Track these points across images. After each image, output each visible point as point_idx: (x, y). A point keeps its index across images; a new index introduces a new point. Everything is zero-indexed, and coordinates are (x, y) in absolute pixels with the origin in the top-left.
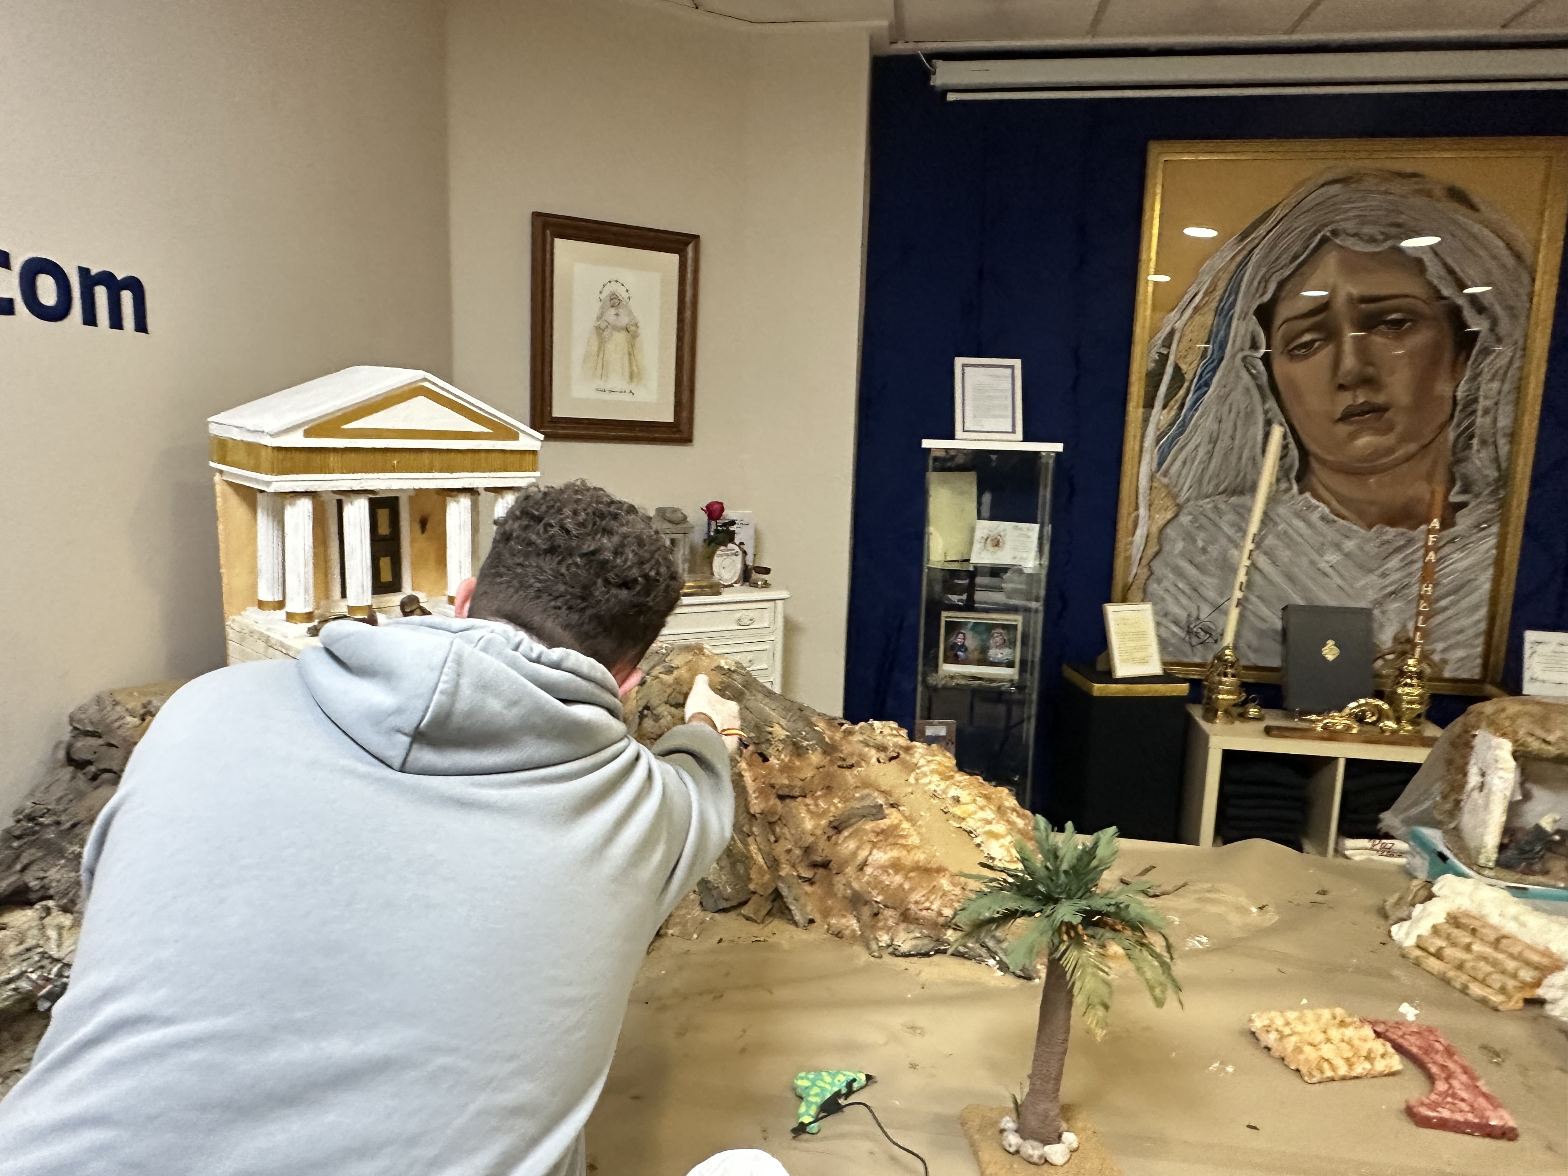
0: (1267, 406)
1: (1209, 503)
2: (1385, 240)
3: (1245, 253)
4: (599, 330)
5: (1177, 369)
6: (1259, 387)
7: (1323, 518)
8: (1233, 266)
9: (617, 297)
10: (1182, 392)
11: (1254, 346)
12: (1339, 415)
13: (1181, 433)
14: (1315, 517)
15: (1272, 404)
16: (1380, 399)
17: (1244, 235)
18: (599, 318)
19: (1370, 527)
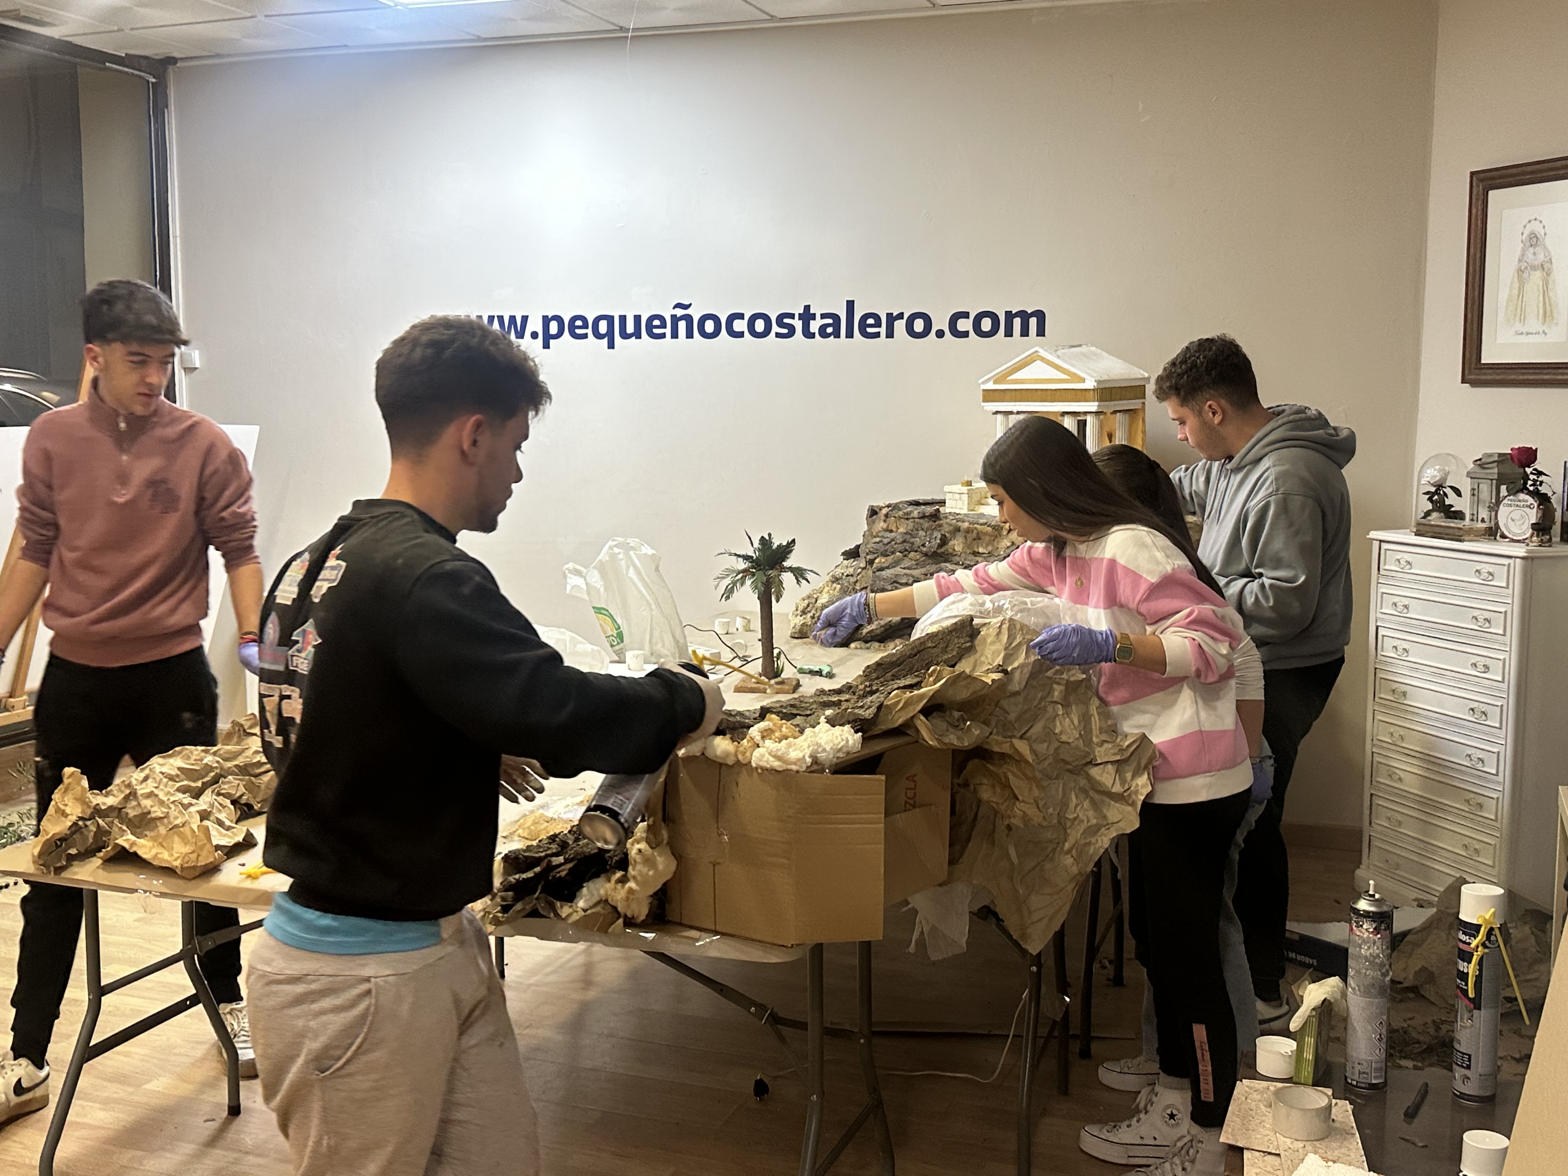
9: (1536, 236)
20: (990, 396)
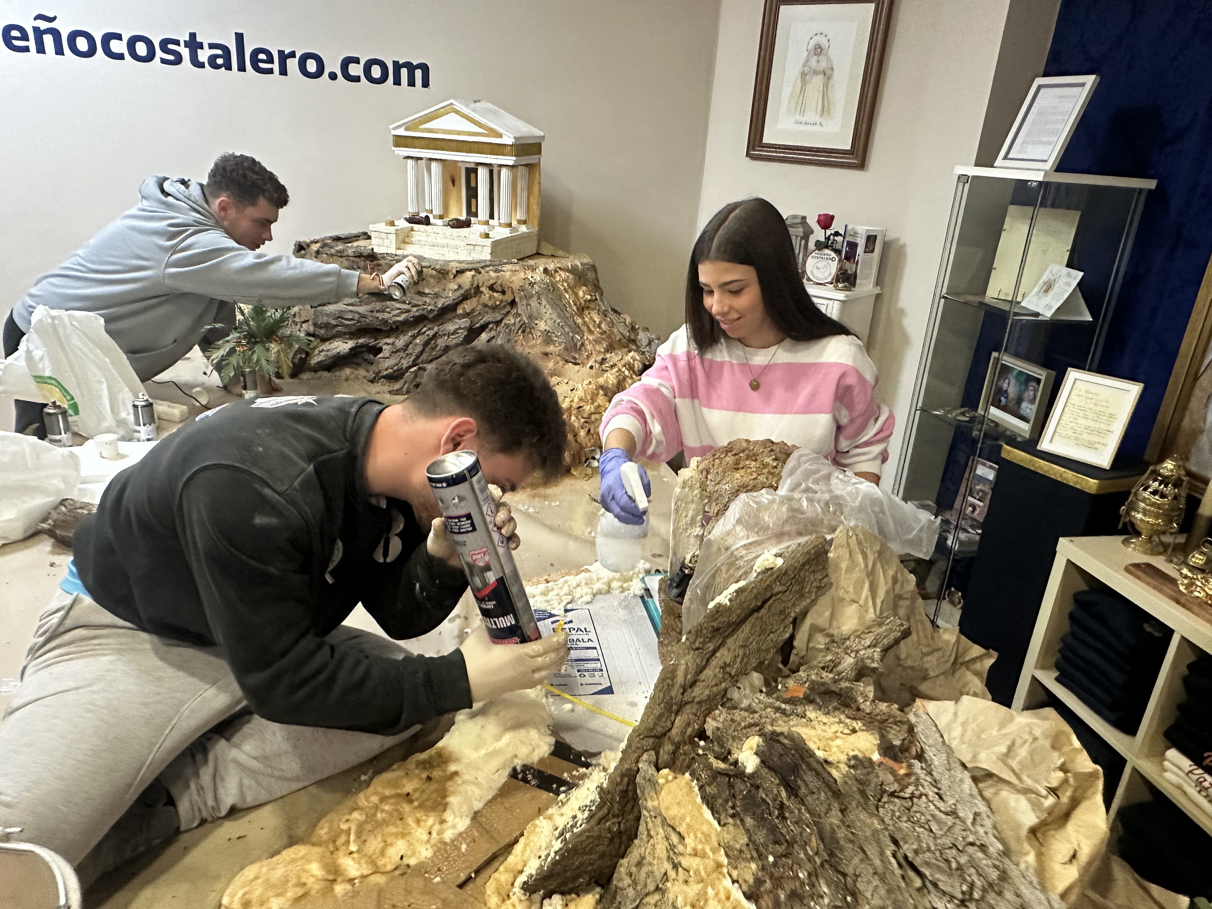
4: (804, 75)
9: (820, 47)
18: (804, 65)
20: (400, 141)
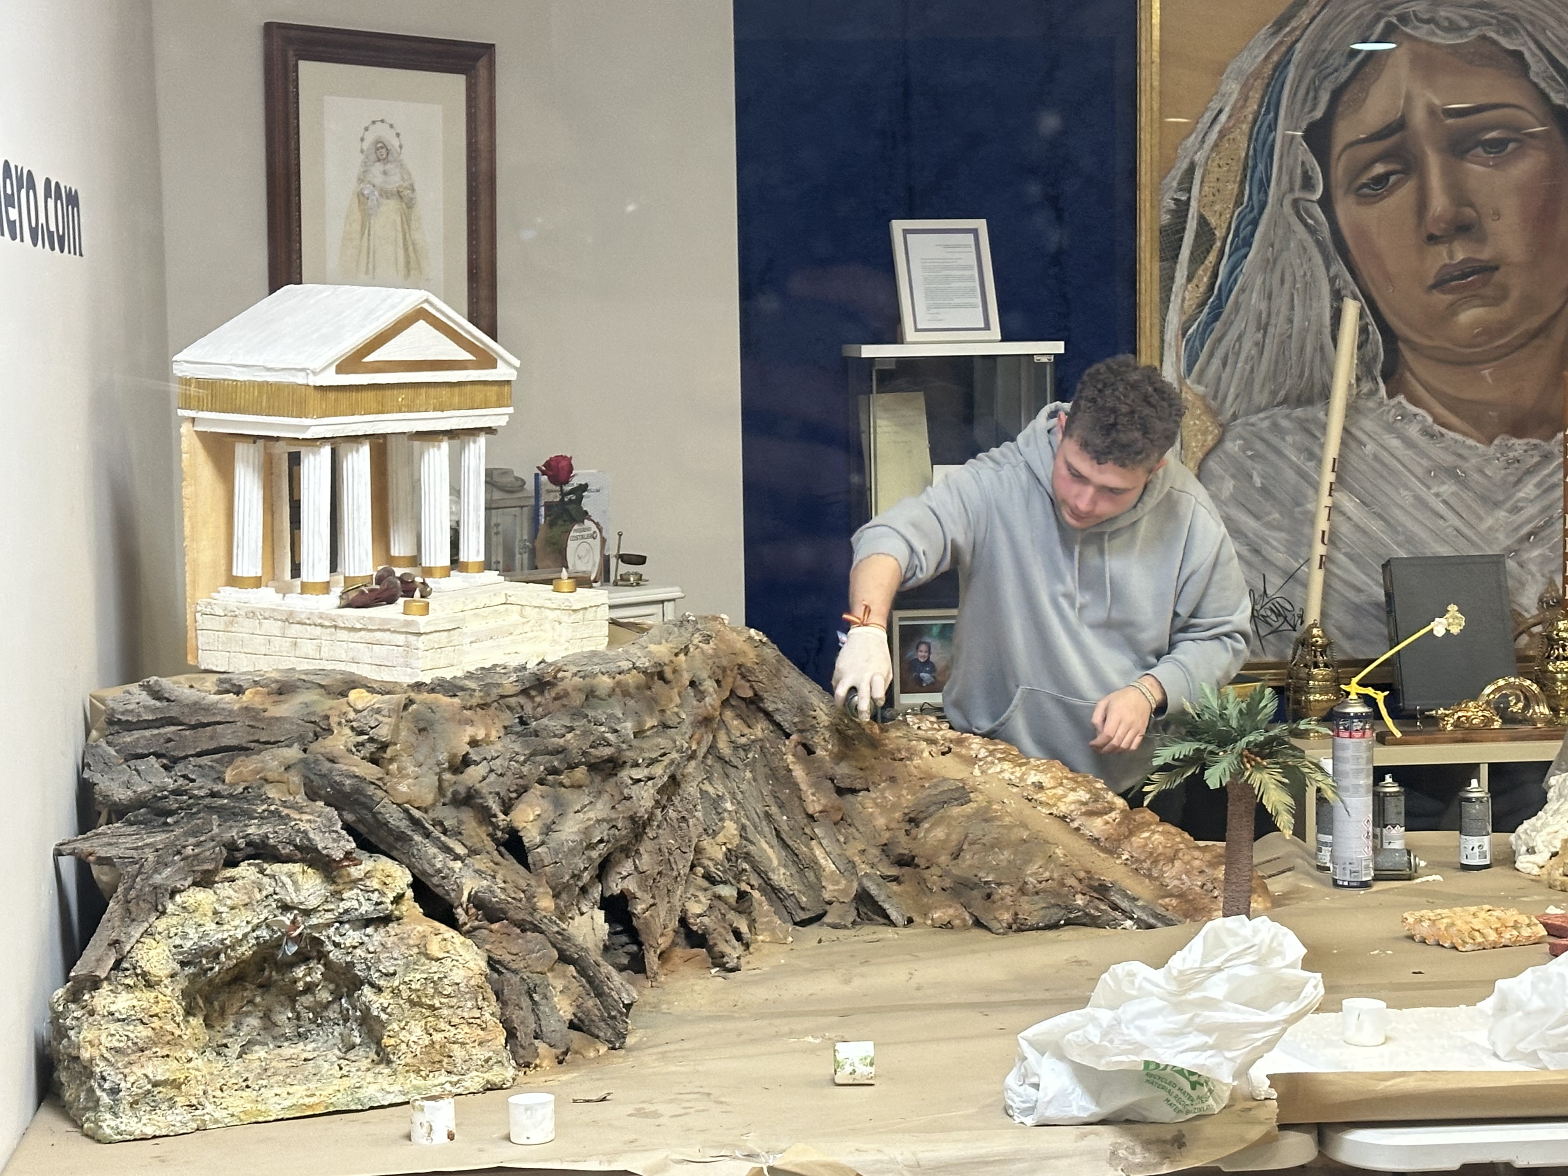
0: (1333, 270)
1: (1263, 419)
2: (1471, 28)
3: (1283, 49)
5: (1203, 221)
6: (1319, 244)
7: (1426, 432)
8: (1268, 71)
10: (1212, 257)
11: (1308, 183)
12: (1431, 281)
13: (1216, 318)
14: (1413, 431)
15: (1339, 267)
16: (1485, 254)
17: (1280, 24)
19: (1490, 441)
20: (328, 400)
